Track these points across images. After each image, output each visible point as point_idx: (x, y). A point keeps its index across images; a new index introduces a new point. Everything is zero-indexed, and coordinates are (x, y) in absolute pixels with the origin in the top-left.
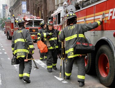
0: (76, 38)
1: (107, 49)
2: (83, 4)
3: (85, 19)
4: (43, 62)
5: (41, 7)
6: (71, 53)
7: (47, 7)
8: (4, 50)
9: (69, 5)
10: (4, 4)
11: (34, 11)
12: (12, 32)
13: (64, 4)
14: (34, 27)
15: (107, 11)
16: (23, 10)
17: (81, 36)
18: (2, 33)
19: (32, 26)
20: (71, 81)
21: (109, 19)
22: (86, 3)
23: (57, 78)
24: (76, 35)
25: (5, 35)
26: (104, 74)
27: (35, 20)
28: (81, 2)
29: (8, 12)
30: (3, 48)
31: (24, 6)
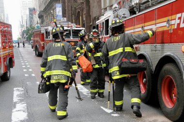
0: (122, 53)
1: (173, 68)
2: (140, 6)
3: (142, 27)
4: (86, 88)
5: (82, 11)
6: (116, 73)
7: (91, 11)
8: (31, 71)
9: (120, 8)
10: (32, 7)
11: (72, 17)
12: (43, 45)
13: (113, 7)
14: (72, 39)
15: (173, 17)
16: (57, 15)
17: (128, 49)
18: (28, 47)
19: (70, 38)
20: (124, 114)
21: (176, 27)
22: (144, 5)
23: (104, 109)
24: (122, 48)
25: (33, 50)
26: (170, 104)
27: (73, 29)
28: (136, 4)
29: (36, 19)
30: (29, 68)
31: (59, 10)
